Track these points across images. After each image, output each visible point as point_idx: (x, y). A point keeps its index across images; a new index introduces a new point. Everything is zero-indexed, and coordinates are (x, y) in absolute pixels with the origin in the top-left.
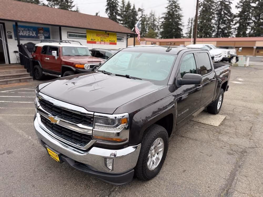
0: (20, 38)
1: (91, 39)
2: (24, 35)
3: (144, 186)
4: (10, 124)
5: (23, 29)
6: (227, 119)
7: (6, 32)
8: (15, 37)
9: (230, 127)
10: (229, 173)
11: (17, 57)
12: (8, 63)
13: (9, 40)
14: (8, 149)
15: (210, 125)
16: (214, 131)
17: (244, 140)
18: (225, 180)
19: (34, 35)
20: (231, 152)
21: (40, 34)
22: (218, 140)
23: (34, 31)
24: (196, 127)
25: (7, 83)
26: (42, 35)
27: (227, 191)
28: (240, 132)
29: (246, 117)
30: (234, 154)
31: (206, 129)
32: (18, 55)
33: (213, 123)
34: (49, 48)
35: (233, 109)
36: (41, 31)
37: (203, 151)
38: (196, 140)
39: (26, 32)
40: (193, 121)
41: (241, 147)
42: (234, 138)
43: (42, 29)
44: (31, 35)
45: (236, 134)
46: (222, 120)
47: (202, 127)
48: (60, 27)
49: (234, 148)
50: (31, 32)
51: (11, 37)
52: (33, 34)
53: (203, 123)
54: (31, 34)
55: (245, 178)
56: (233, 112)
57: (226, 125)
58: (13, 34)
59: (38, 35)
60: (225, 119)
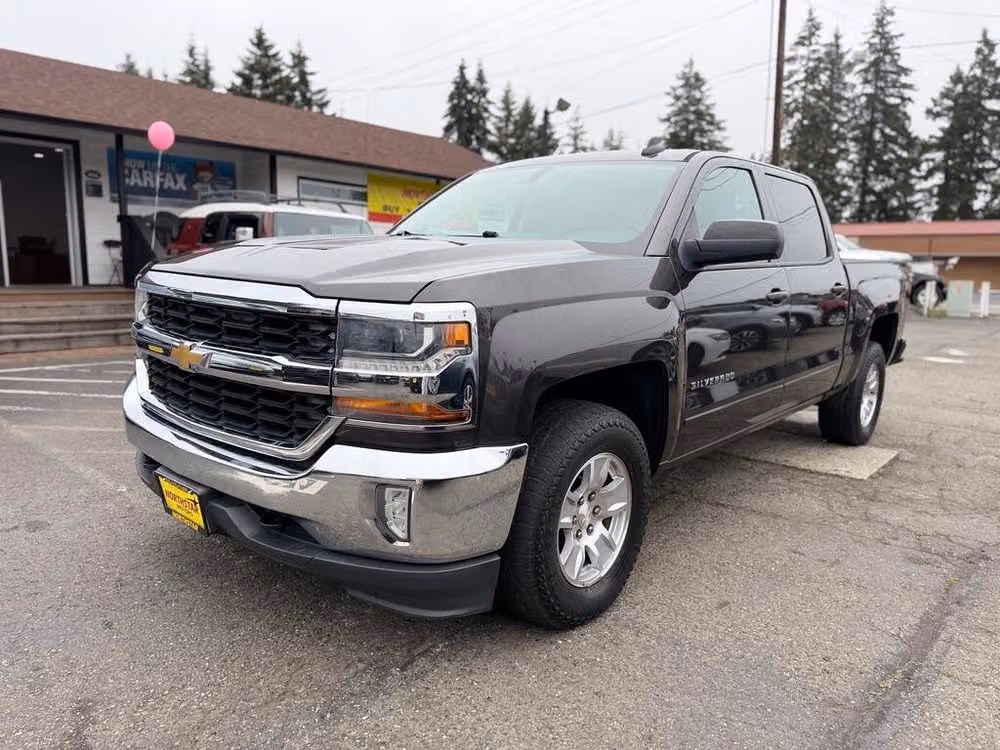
0: (129, 196)
1: (385, 208)
2: (145, 184)
3: (552, 642)
4: (56, 450)
5: (141, 164)
6: (903, 461)
7: (83, 171)
8: (112, 191)
9: (917, 482)
10: (913, 621)
11: (113, 260)
12: (80, 283)
13: (89, 202)
14: (33, 518)
15: (832, 475)
16: (848, 493)
17: (975, 521)
18: (899, 641)
19: (178, 187)
20: (923, 556)
21: (202, 182)
22: (868, 519)
23: (180, 172)
24: (775, 480)
25: (68, 344)
26: (209, 186)
27: (908, 676)
28: (961, 500)
29: (985, 457)
30: (936, 561)
31: (818, 485)
32: (117, 253)
33: (844, 469)
34: (226, 220)
35: (930, 434)
36: (207, 175)
37: (804, 549)
38: (776, 516)
39: (151, 173)
40: (766, 462)
41: (961, 541)
42: (932, 516)
43: (210, 166)
44: (169, 188)
45: (943, 504)
46: (885, 462)
47: (802, 479)
48: (273, 155)
49: (935, 545)
50: (169, 175)
51: (97, 191)
52: (176, 182)
53: (804, 470)
54: (169, 181)
55: (985, 639)
56: (929, 441)
57: (901, 479)
58: (105, 182)
59: (196, 187)
60: (896, 459)
